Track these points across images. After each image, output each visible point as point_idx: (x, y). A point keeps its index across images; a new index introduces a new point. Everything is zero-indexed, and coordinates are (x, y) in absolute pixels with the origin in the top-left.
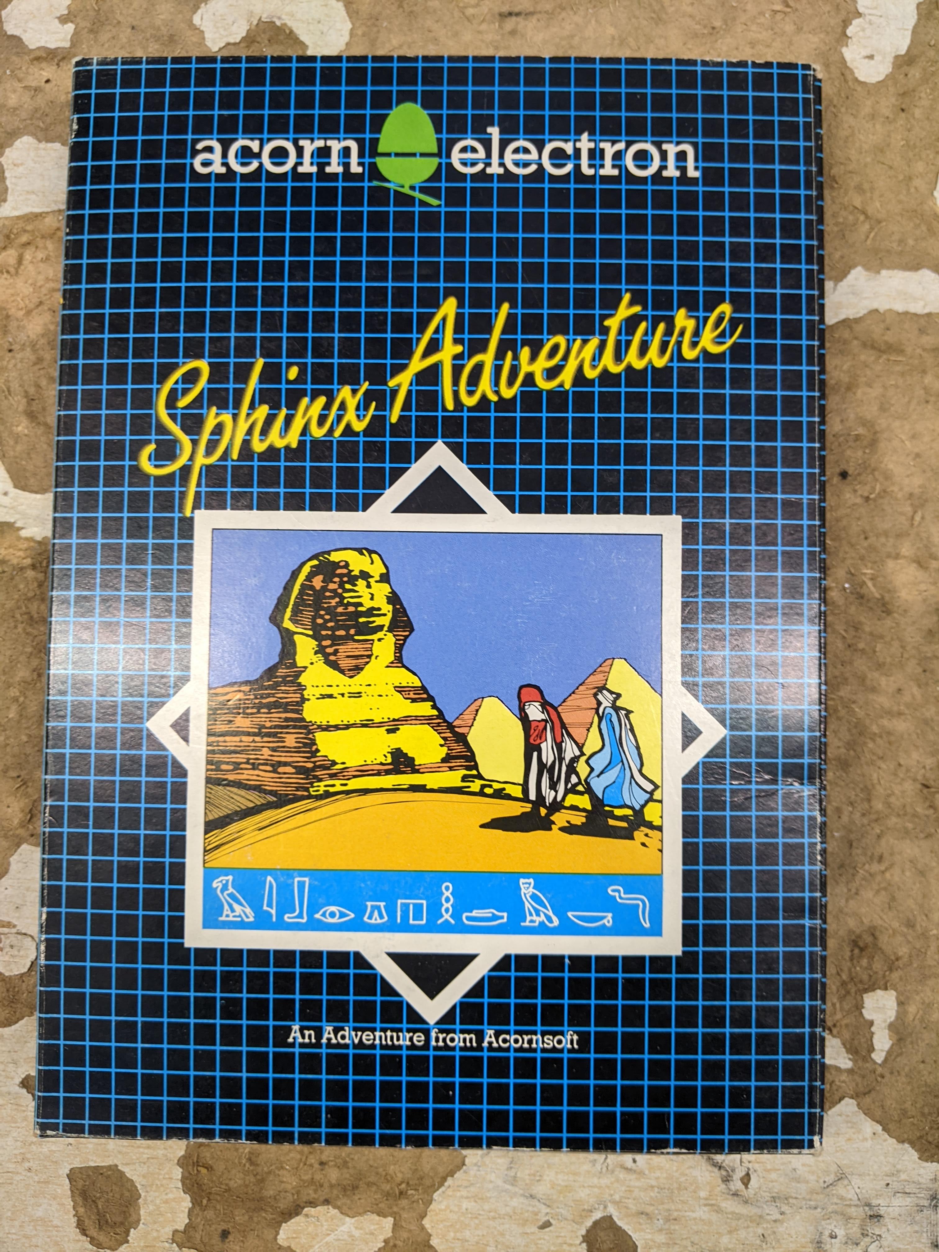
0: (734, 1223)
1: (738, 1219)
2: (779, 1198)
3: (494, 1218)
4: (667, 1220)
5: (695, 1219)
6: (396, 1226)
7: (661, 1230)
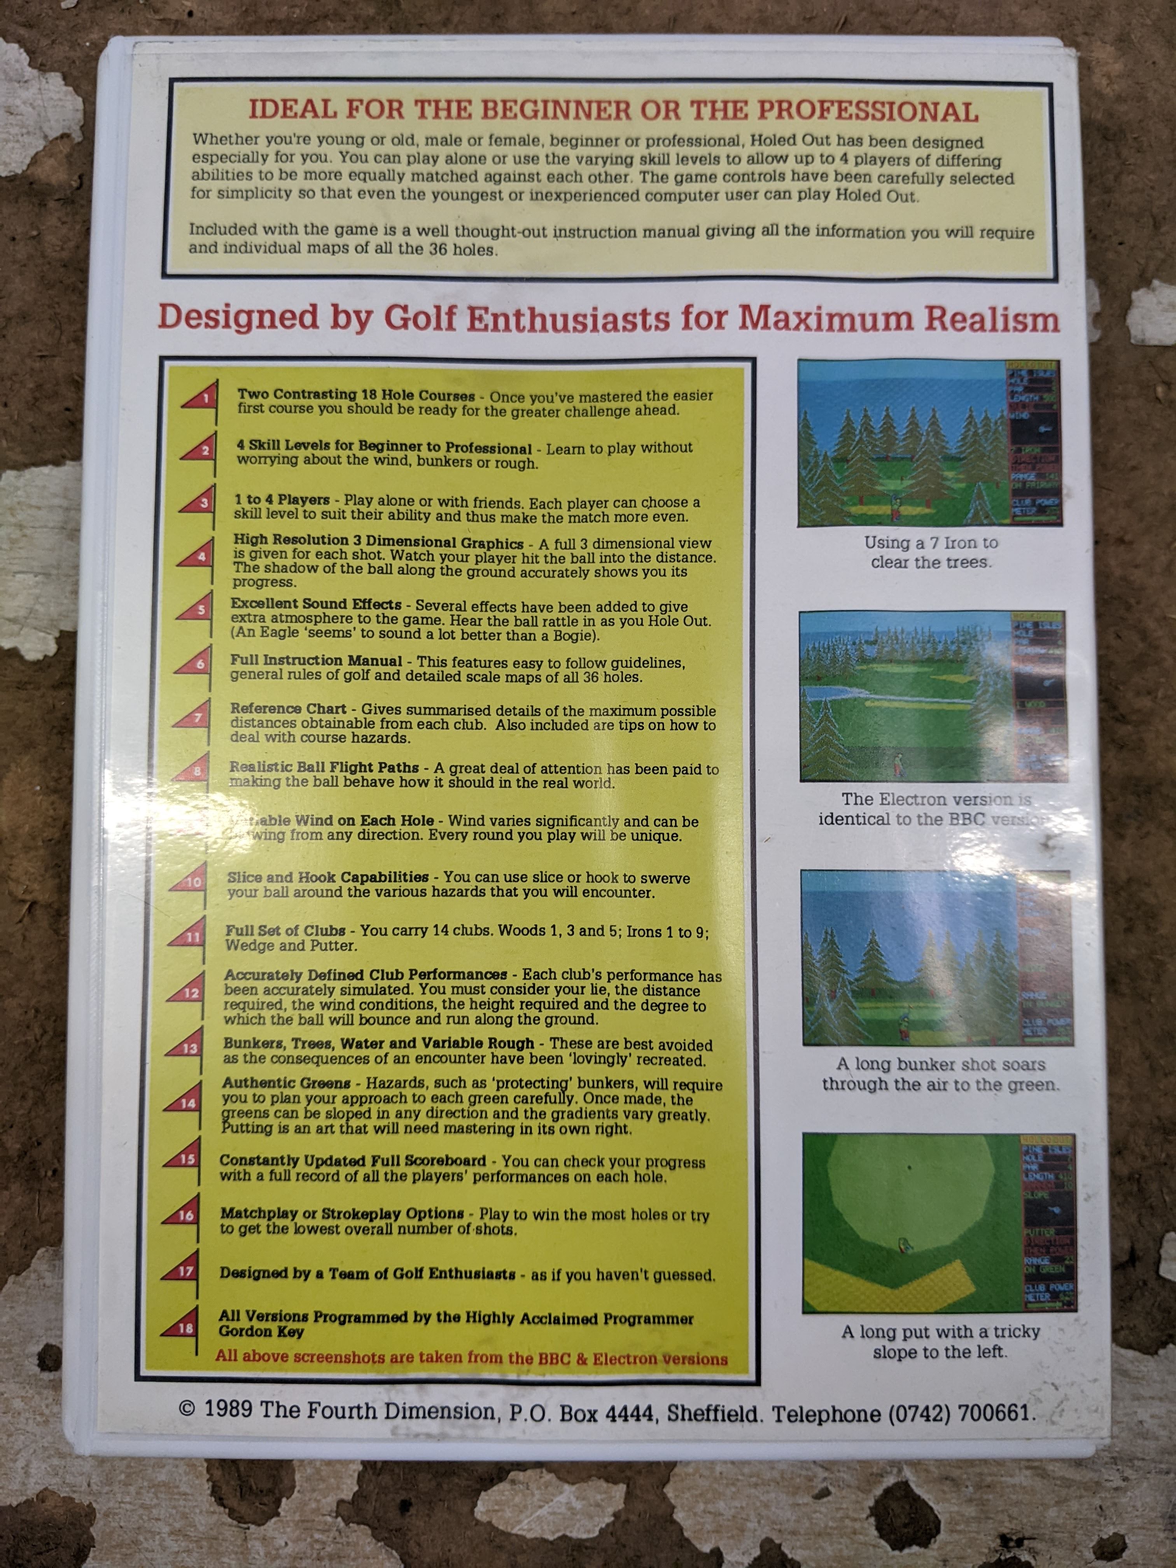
0: (1064, 1492)
1: (1069, 1487)
2: (1121, 1459)
3: (756, 1485)
4: (978, 1487)
5: (1014, 1486)
6: (629, 1496)
7: (970, 1500)
